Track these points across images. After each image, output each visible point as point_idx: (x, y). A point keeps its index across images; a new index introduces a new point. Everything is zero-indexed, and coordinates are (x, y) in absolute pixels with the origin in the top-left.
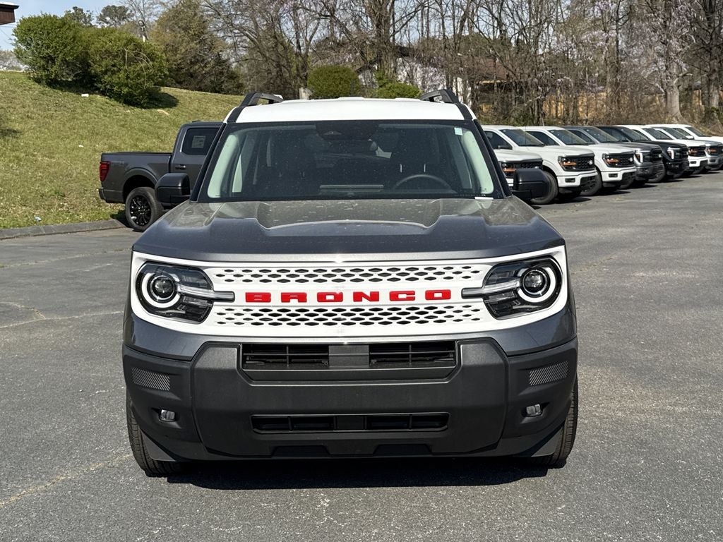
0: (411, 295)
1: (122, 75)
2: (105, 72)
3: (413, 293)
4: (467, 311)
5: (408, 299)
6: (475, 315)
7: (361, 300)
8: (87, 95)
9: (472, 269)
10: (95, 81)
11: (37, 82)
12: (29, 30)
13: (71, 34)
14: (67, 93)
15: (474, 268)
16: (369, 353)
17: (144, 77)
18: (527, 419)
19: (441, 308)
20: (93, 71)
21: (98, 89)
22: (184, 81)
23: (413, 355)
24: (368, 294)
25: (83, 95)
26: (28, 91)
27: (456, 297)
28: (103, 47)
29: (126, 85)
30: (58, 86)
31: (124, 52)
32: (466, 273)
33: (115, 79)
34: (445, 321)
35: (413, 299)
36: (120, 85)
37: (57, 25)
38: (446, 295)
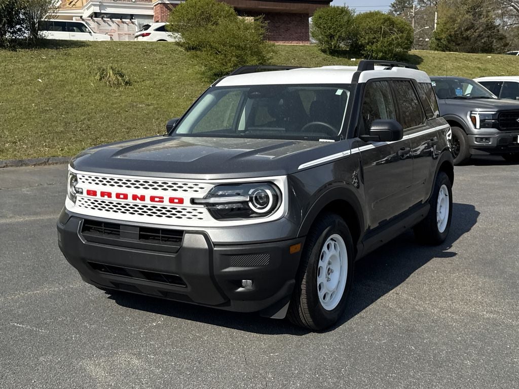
0: (161, 199)
1: (379, 44)
2: (368, 44)
3: (162, 198)
4: (194, 213)
5: (159, 201)
6: (200, 216)
7: (136, 200)
8: (354, 59)
9: (200, 186)
10: (361, 50)
11: (323, 52)
12: (320, 17)
13: (346, 18)
14: (341, 59)
15: (201, 185)
16: (140, 232)
17: (394, 45)
18: (240, 289)
19: (179, 209)
20: (360, 43)
21: (363, 55)
22: (461, 43)
23: (162, 237)
24: (139, 196)
25: (352, 60)
26: (315, 58)
27: (187, 203)
28: (368, 25)
29: (382, 51)
30: (336, 54)
31: (381, 28)
32: (196, 188)
33: (374, 47)
34: (182, 218)
35: (163, 202)
36: (377, 52)
37: (338, 12)
38: (181, 201)
